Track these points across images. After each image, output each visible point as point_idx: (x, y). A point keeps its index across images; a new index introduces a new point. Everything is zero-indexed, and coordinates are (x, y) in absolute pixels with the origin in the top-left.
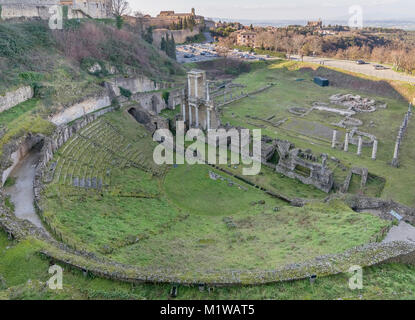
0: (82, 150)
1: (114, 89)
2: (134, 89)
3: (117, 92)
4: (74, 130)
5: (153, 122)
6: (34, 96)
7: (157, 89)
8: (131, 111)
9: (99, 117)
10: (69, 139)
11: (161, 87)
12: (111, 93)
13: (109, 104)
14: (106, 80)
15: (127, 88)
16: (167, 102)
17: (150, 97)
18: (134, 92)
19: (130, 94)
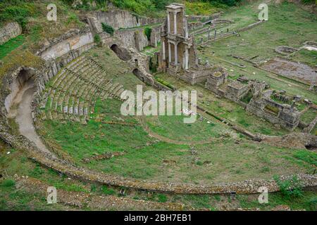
0: (70, 83)
1: (96, 25)
2: (116, 26)
3: (100, 29)
4: (62, 66)
5: (134, 59)
6: (23, 33)
7: (139, 25)
8: (114, 47)
9: (83, 53)
10: (58, 73)
11: (143, 23)
12: (94, 29)
13: (92, 40)
14: (89, 16)
15: (109, 24)
16: (149, 40)
17: (132, 34)
18: (116, 29)
19: (113, 31)
